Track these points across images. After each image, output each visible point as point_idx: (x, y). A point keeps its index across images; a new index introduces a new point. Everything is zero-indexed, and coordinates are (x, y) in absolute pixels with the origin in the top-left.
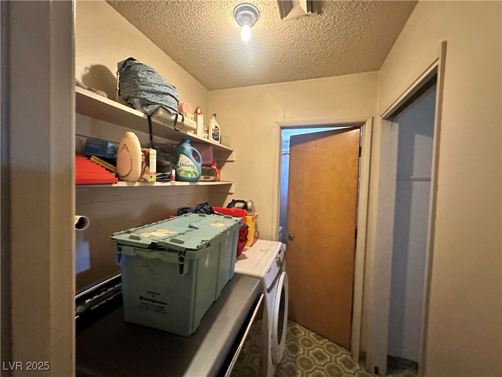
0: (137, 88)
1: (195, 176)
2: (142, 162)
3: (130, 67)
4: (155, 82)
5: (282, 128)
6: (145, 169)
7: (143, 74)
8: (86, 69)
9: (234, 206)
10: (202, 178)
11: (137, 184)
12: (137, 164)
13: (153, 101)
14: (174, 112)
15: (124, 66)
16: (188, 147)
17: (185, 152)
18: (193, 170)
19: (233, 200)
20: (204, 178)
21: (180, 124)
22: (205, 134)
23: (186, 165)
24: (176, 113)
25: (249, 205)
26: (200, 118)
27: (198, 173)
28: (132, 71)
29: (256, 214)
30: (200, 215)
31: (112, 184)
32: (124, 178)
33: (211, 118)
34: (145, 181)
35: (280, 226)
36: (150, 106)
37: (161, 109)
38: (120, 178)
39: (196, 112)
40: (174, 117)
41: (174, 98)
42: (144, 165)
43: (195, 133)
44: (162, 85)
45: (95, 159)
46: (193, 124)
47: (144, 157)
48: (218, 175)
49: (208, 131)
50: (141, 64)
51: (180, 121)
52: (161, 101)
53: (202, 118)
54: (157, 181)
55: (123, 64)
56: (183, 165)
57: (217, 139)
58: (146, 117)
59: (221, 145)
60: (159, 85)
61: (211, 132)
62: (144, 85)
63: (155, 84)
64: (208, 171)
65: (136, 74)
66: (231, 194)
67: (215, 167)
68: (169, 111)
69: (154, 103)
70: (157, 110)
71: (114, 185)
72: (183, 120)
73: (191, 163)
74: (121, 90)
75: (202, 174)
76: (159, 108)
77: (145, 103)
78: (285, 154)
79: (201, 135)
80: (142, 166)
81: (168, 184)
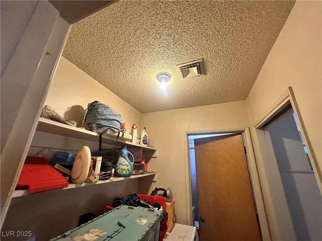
0: (96, 117)
1: (128, 173)
2: (90, 167)
3: (94, 106)
4: (108, 113)
5: (188, 135)
6: (91, 173)
7: (101, 110)
8: (69, 108)
9: (157, 193)
10: (134, 172)
11: (83, 185)
12: (86, 170)
13: (105, 125)
14: (117, 131)
15: (91, 105)
16: (125, 152)
17: (123, 155)
18: (127, 168)
19: (156, 188)
20: (135, 172)
21: (121, 137)
22: (137, 141)
23: (122, 165)
24: (119, 131)
25: (168, 192)
26: (135, 131)
27: (131, 170)
28: (95, 108)
29: (173, 201)
30: (129, 208)
31: (63, 187)
32: (74, 181)
33: (142, 130)
34: (90, 181)
35: (193, 206)
36: (102, 128)
37: (109, 130)
38: (71, 181)
39: (133, 127)
40: (117, 134)
41: (119, 122)
42: (92, 169)
43: (131, 141)
44: (112, 115)
45: (58, 166)
46: (130, 137)
47: (92, 163)
48: (145, 168)
49: (140, 139)
50: (101, 104)
51: (121, 136)
52: (110, 124)
53: (137, 131)
54: (99, 180)
55: (91, 104)
56: (121, 164)
57: (146, 144)
58: (99, 136)
59: (148, 147)
60: (110, 115)
61: (142, 139)
62: (101, 116)
63: (108, 115)
64: (138, 167)
65: (97, 110)
66: (155, 182)
67: (143, 163)
68: (114, 131)
69: (105, 126)
70: (106, 130)
71: (65, 188)
72: (123, 135)
73: (127, 163)
74: (87, 119)
75: (134, 170)
76: (107, 129)
77: (100, 126)
78: (192, 149)
79: (135, 143)
80: (89, 171)
81: (108, 181)
